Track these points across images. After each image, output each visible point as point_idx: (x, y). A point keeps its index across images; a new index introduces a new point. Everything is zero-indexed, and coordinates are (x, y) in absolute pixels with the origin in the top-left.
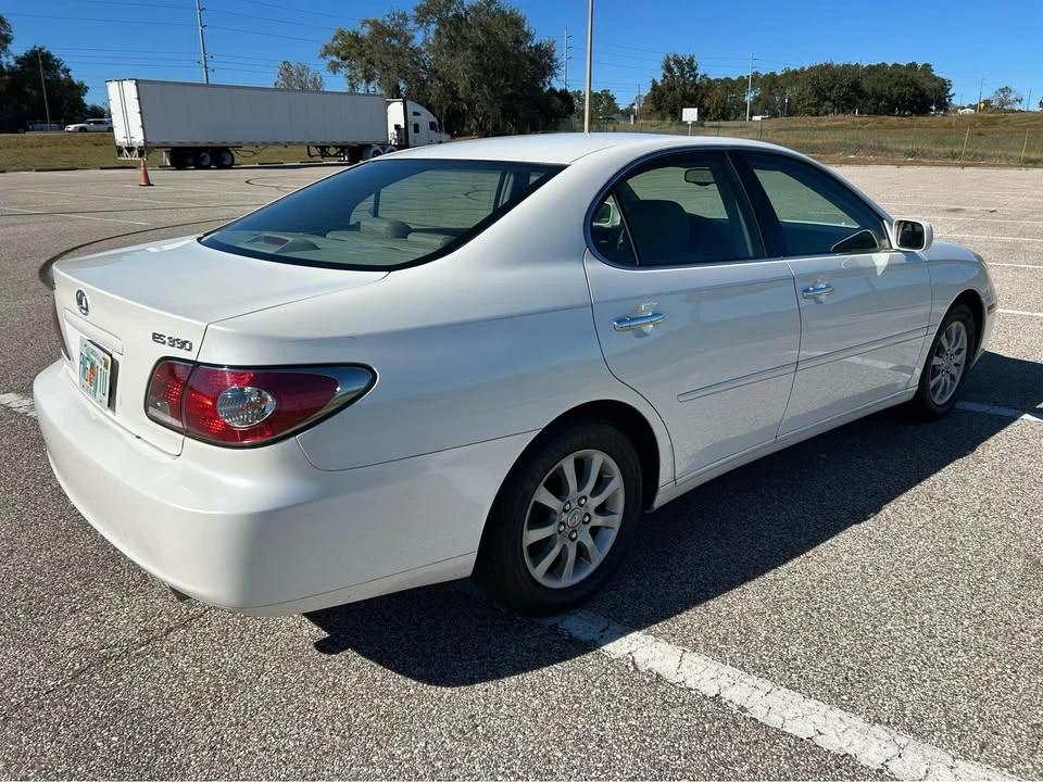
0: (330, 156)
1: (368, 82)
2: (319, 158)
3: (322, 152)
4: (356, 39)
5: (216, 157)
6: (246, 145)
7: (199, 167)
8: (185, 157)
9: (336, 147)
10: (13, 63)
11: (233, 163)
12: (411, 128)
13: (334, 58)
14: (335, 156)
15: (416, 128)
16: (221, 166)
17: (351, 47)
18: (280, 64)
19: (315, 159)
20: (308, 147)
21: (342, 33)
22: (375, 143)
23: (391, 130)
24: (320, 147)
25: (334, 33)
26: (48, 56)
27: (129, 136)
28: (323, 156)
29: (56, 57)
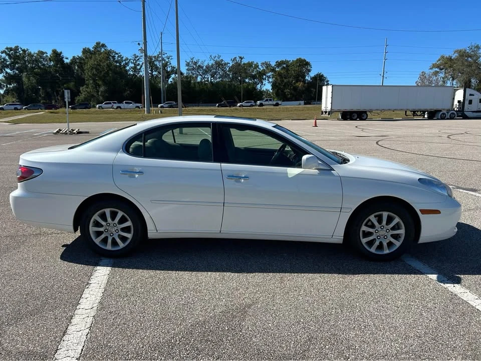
0: (417, 115)
1: (453, 80)
2: (412, 117)
3: (414, 114)
4: (450, 59)
5: (360, 115)
6: (375, 110)
7: (352, 119)
8: (347, 116)
9: (421, 111)
10: (309, 80)
11: (367, 118)
12: (467, 102)
13: (437, 69)
14: (420, 115)
15: (470, 102)
16: (361, 119)
17: (446, 63)
18: (420, 73)
19: (409, 117)
20: (406, 112)
21: (443, 57)
22: (443, 109)
23: (456, 103)
24: (413, 111)
25: (439, 57)
26: (322, 76)
27: (326, 107)
28: (414, 116)
29: (325, 76)
